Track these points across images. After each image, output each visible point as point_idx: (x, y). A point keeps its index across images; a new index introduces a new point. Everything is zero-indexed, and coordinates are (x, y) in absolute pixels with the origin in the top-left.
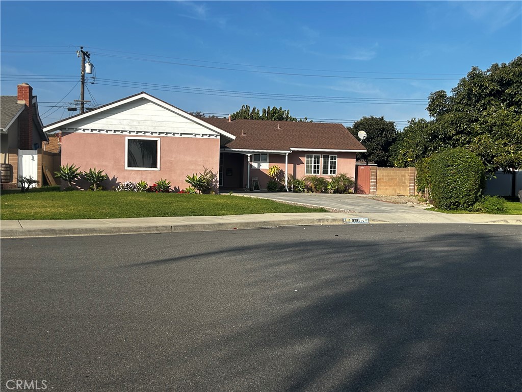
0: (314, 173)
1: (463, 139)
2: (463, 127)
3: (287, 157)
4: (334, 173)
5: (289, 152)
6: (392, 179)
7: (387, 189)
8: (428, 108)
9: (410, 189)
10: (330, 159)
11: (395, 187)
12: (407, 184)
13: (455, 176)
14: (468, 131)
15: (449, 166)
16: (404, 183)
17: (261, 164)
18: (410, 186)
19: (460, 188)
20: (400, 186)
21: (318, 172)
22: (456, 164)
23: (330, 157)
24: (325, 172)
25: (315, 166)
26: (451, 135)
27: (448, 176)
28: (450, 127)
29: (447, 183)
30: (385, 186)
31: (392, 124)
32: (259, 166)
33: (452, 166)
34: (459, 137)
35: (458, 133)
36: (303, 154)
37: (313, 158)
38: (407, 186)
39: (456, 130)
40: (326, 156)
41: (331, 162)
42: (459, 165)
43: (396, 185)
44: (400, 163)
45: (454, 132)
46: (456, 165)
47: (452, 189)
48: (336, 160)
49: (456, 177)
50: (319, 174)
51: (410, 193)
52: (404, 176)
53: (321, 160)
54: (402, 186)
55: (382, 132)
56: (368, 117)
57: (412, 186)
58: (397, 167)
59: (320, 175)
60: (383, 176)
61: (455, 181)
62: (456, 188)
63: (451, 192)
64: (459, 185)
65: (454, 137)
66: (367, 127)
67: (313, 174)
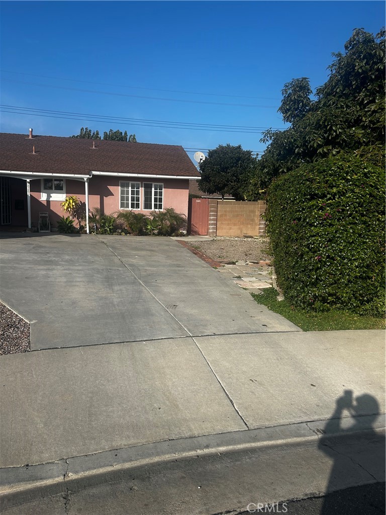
0: (133, 206)
1: (334, 153)
2: (335, 131)
3: (86, 184)
4: (160, 207)
5: (88, 176)
6: (237, 216)
7: (230, 229)
8: (281, 109)
9: (260, 228)
10: (153, 189)
11: (241, 226)
12: (256, 222)
13: (331, 225)
14: (344, 141)
15: (313, 197)
16: (253, 220)
17: (51, 195)
18: (260, 224)
19: (344, 258)
20: (247, 224)
21: (138, 206)
22: (335, 190)
23: (153, 186)
24: (148, 205)
25: (133, 199)
26: (315, 145)
27: (311, 225)
28: (314, 133)
29: (308, 246)
30: (228, 224)
31: (249, 153)
32: (49, 196)
33: (324, 196)
34: (328, 150)
35: (327, 142)
36: (115, 181)
37: (130, 188)
38: (256, 225)
39: (324, 138)
40: (147, 184)
41: (156, 193)
42: (344, 194)
43: (243, 224)
44: (249, 196)
45: (320, 141)
46: (334, 195)
47: (320, 261)
48: (163, 191)
49: (333, 229)
50: (139, 209)
51: (260, 232)
52: (253, 212)
53: (142, 190)
54: (250, 224)
55: (238, 161)
56: (225, 145)
57: (262, 224)
58: (247, 200)
59: (141, 210)
60: (225, 211)
61: (330, 241)
62: (333, 259)
63: (318, 268)
64: (341, 251)
65: (320, 150)
66: (221, 156)
67: (130, 209)
